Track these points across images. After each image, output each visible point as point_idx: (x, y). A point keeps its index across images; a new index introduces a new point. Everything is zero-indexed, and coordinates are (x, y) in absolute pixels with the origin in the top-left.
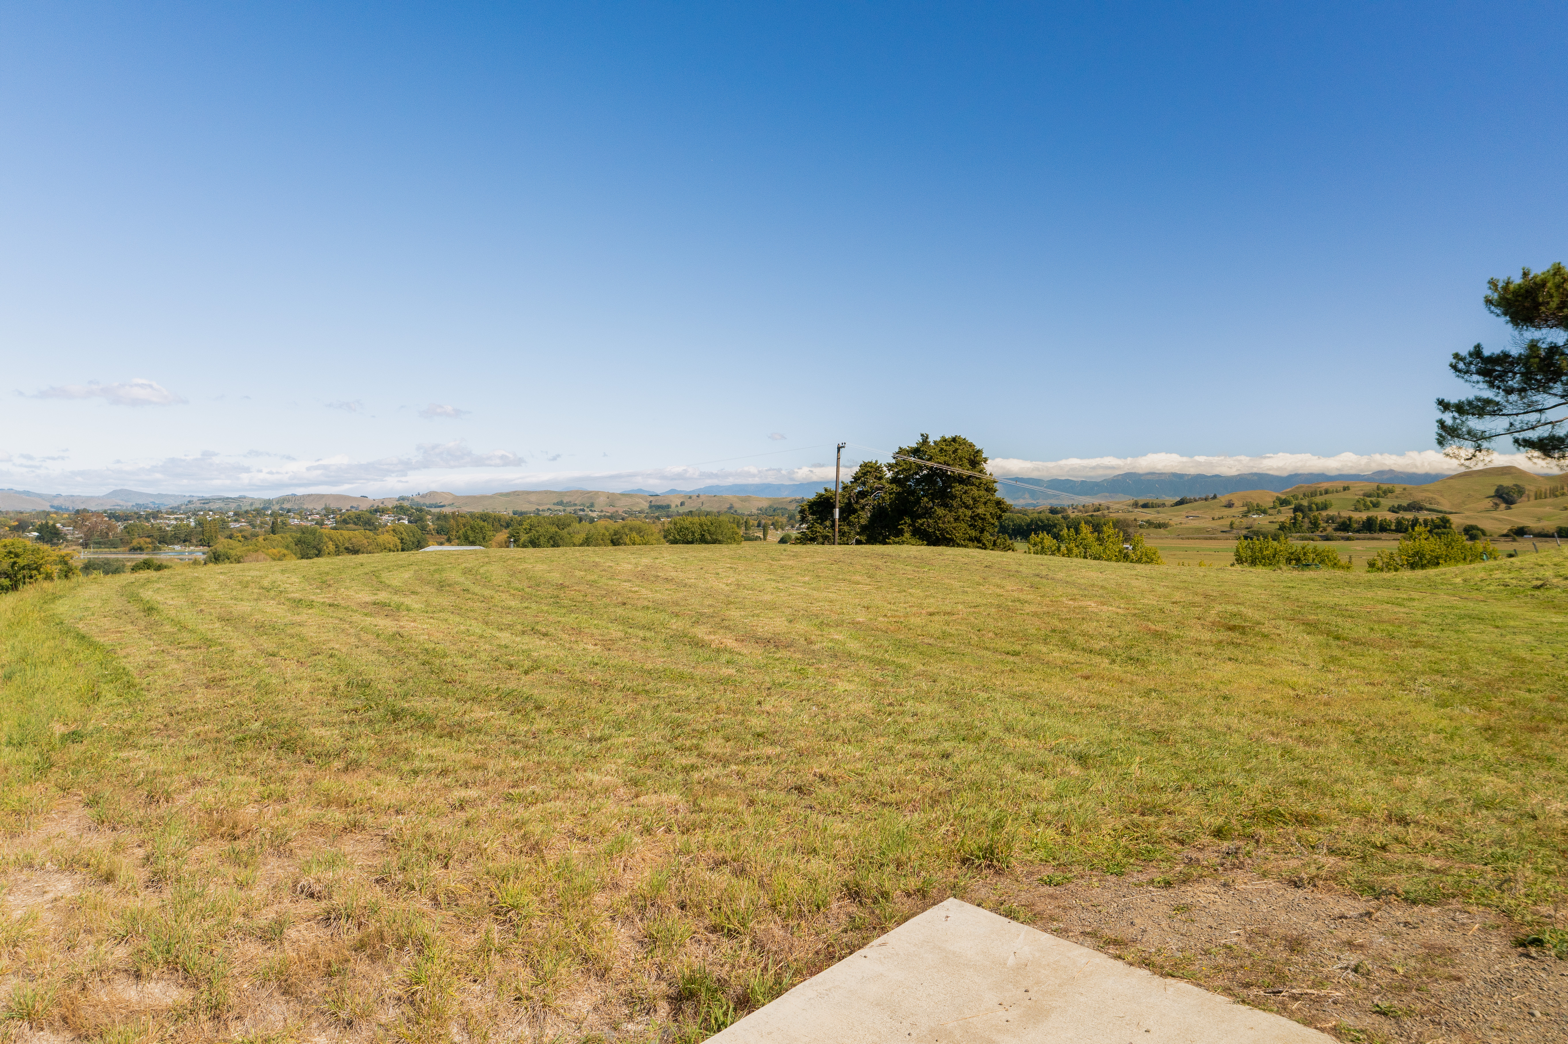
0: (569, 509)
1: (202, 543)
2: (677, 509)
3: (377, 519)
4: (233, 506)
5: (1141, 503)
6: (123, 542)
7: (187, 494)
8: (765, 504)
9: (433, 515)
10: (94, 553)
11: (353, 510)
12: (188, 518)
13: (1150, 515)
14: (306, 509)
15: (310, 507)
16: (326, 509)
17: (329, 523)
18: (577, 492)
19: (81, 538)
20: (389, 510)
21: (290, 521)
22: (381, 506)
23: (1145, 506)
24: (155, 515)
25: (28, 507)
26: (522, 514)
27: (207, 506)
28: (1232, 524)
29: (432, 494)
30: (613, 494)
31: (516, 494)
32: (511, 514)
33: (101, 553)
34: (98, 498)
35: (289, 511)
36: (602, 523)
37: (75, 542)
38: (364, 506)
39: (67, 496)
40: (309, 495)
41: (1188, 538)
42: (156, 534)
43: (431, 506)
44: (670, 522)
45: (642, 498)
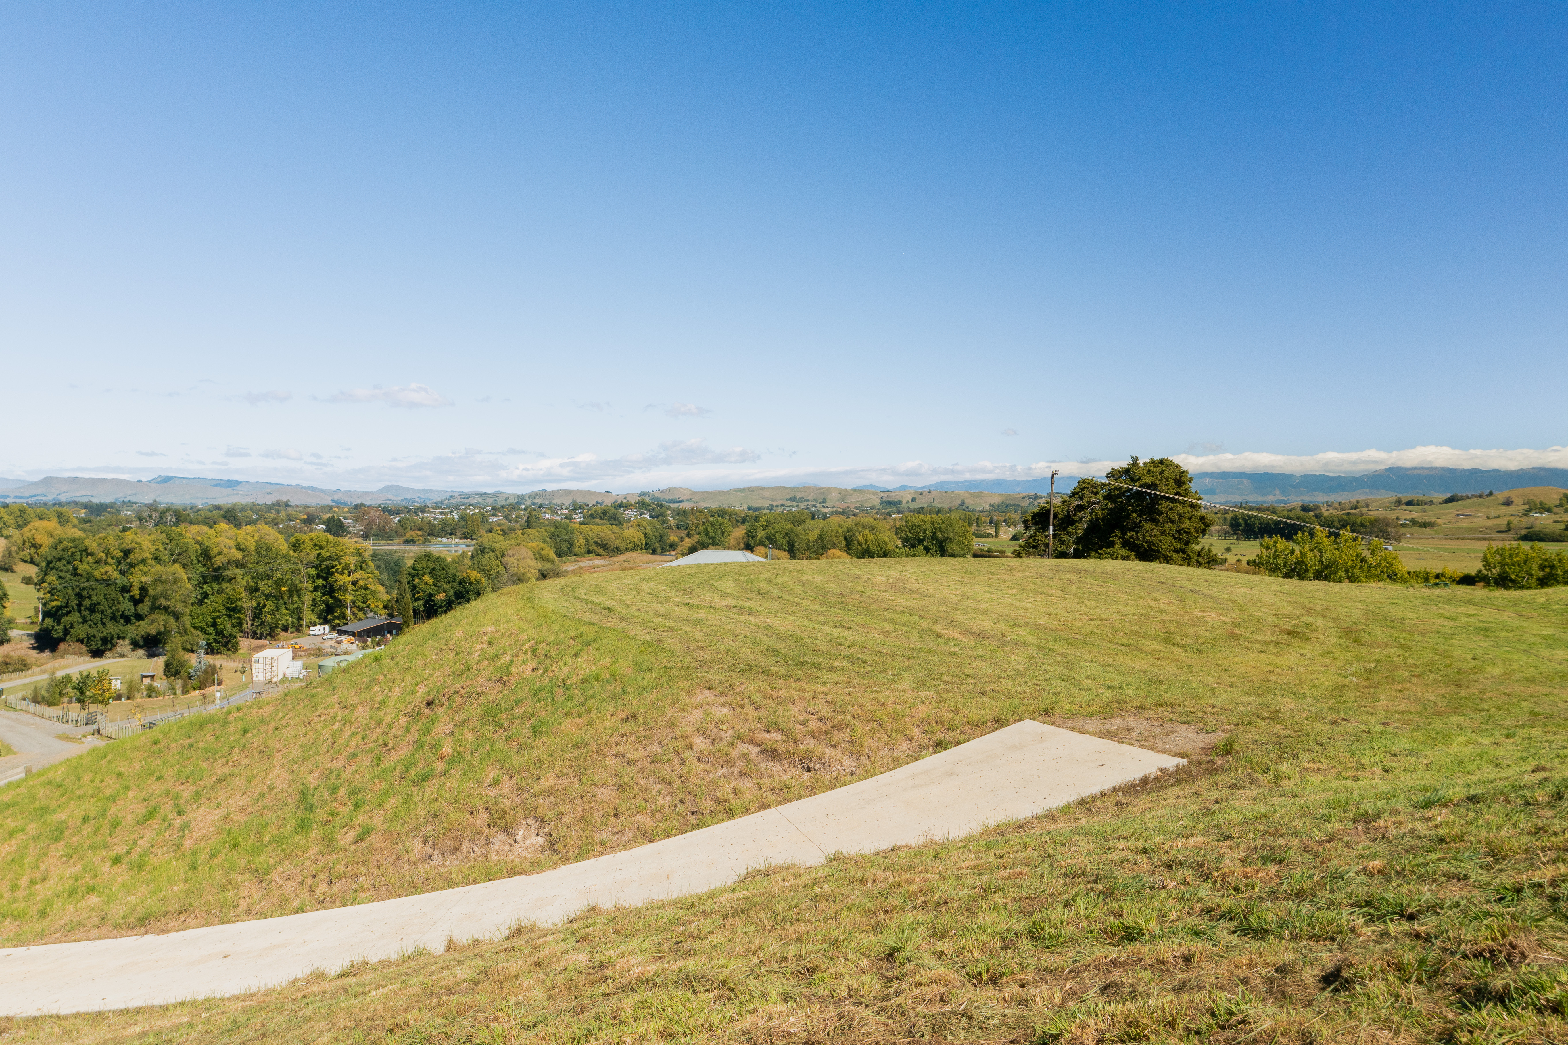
0: (802, 505)
1: (466, 536)
2: (908, 505)
3: (622, 514)
4: (490, 501)
5: (1404, 500)
6: (398, 535)
7: (449, 490)
8: (996, 500)
9: (673, 510)
10: (374, 544)
11: (599, 505)
12: (452, 512)
13: (1415, 513)
14: (556, 504)
15: (559, 502)
16: (574, 504)
17: (578, 518)
18: (809, 487)
19: (362, 530)
20: (632, 505)
21: (543, 515)
22: (624, 501)
23: (1409, 503)
24: (423, 509)
25: (313, 501)
26: (757, 509)
27: (467, 501)
28: (1509, 523)
29: (671, 490)
30: (845, 490)
31: (750, 490)
32: (746, 510)
33: (379, 544)
34: (372, 493)
35: (541, 506)
36: (834, 520)
37: (357, 535)
38: (608, 502)
39: (346, 491)
40: (558, 491)
41: (1458, 539)
42: (426, 527)
43: (670, 501)
44: (901, 519)
45: (874, 494)
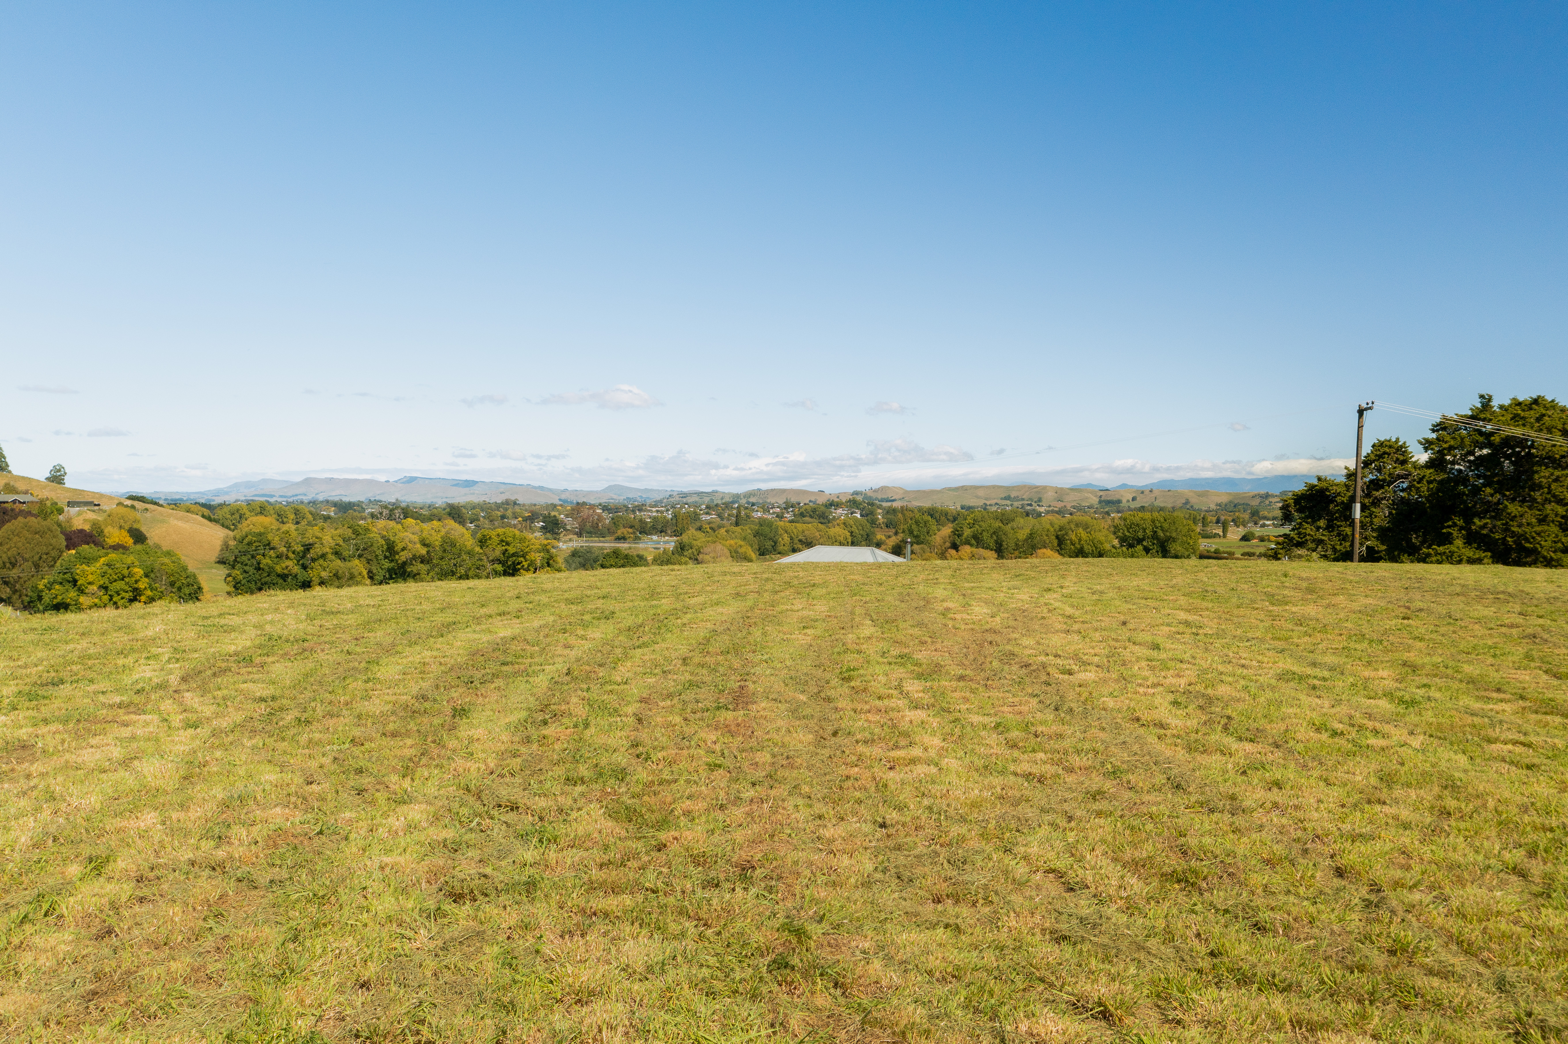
0: (1016, 504)
1: (675, 533)
2: (1128, 504)
3: (831, 512)
4: (707, 500)
6: (610, 532)
7: (669, 489)
8: (1224, 499)
9: (884, 509)
10: (586, 541)
11: (811, 504)
12: (668, 510)
14: (769, 503)
15: (773, 501)
16: (787, 502)
17: (789, 516)
18: (1025, 486)
19: (579, 528)
20: (842, 503)
21: (754, 514)
22: (836, 500)
24: (641, 508)
25: (541, 500)
26: (968, 508)
27: (684, 500)
29: (883, 489)
30: (1062, 489)
31: (964, 489)
32: (959, 508)
33: (592, 542)
34: (597, 492)
35: (753, 505)
36: (1046, 520)
37: (571, 532)
38: (821, 500)
39: (572, 491)
40: (772, 490)
42: (639, 525)
43: (882, 500)
44: (1120, 518)
45: (1092, 492)
